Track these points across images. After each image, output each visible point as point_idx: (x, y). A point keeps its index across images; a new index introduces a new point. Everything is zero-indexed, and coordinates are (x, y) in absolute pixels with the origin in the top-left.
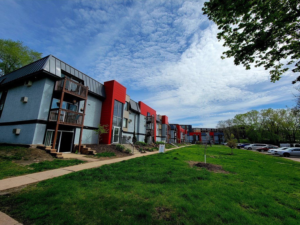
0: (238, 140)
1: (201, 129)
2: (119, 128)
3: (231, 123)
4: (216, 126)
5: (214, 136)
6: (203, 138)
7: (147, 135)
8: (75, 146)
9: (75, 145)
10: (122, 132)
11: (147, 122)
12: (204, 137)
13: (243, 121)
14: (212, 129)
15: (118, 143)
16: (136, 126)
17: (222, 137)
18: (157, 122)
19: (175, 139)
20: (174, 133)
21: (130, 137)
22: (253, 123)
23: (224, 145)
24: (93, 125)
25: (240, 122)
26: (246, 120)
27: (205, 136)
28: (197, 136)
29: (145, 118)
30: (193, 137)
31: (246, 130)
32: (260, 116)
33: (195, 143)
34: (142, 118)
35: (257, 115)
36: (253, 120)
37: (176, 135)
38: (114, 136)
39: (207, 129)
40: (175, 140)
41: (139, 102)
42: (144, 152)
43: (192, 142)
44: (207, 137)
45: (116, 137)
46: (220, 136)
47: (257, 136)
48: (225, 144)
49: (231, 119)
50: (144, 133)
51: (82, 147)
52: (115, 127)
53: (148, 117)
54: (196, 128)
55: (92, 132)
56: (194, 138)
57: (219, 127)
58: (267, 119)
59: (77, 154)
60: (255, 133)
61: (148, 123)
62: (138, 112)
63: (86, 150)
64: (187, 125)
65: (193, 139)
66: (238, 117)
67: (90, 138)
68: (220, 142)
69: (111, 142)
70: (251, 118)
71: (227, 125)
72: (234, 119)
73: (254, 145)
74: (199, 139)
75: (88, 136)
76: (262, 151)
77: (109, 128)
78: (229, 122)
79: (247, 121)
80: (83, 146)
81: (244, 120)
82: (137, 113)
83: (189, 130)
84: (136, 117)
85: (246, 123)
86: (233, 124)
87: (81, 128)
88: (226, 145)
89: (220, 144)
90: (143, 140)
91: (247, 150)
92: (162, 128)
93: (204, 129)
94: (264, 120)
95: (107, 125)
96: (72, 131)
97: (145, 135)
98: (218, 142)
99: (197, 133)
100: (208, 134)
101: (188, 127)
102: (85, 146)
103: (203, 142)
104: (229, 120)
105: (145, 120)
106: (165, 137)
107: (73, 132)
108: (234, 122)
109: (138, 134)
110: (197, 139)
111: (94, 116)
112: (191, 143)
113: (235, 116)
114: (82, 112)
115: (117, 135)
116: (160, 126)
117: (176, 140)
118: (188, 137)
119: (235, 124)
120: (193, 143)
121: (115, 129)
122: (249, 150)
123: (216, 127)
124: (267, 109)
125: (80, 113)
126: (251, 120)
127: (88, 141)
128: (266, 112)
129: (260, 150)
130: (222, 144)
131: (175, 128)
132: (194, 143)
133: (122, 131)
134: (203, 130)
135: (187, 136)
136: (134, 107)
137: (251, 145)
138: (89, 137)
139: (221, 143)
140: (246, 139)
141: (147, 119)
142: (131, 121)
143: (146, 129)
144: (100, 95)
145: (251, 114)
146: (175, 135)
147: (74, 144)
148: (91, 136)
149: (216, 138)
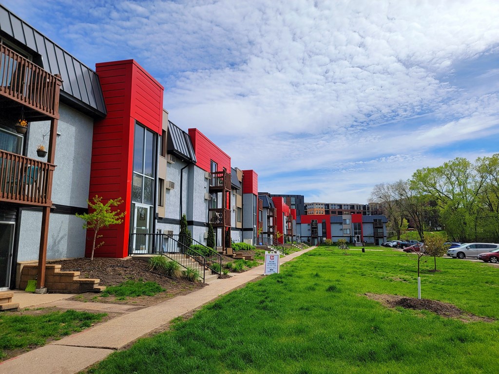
0: (420, 234)
1: (327, 205)
2: (148, 206)
3: (404, 190)
4: (369, 197)
5: (363, 223)
6: (335, 230)
7: (212, 227)
8: (22, 267)
9: (20, 264)
10: (156, 221)
11: (210, 187)
12: (338, 227)
13: (434, 186)
14: (352, 206)
15: (146, 252)
16: (184, 199)
17: (382, 228)
18: (234, 188)
19: (269, 233)
20: (269, 217)
21: (170, 234)
22: (457, 190)
23: (387, 246)
24: (72, 198)
25: (425, 188)
26: (441, 183)
27: (341, 223)
28: (320, 226)
29: (207, 176)
30: (310, 227)
31: (441, 209)
32: (475, 172)
33: (316, 242)
34: (200, 176)
35: (468, 171)
36: (457, 182)
37: (271, 224)
38: (135, 232)
39: (340, 206)
40: (269, 236)
41: (190, 130)
42: (225, 274)
43: (309, 240)
44: (344, 226)
45: (141, 235)
46: (377, 225)
47: (465, 223)
48: (391, 244)
49: (405, 180)
50: (204, 220)
51: (50, 269)
52: (137, 205)
53: (212, 173)
54: (313, 204)
55: (67, 222)
56: (312, 231)
57: (376, 200)
58: (488, 181)
59: (34, 293)
60: (462, 216)
61: (213, 191)
62: (191, 159)
63: (68, 280)
64: (292, 196)
65: (309, 234)
66: (422, 177)
67: (62, 241)
68: (377, 240)
69: (130, 252)
70: (454, 179)
71: (394, 196)
72: (411, 181)
73: (471, 246)
74: (326, 234)
75: (56, 235)
76: (494, 260)
77: (122, 208)
78: (400, 187)
79: (442, 185)
80: (53, 268)
81: (435, 183)
82: (187, 163)
83: (297, 207)
84: (183, 173)
85: (441, 191)
86: (410, 193)
87: (44, 210)
88: (394, 246)
89: (377, 244)
90: (202, 239)
91: (454, 258)
92: (242, 205)
93: (333, 206)
94: (482, 182)
95: (119, 201)
96: (10, 219)
97: (207, 225)
98: (372, 240)
99: (319, 218)
100: (347, 218)
101: (293, 201)
102: (60, 266)
103: (335, 240)
104: (401, 181)
105: (206, 184)
106: (251, 229)
107: (14, 223)
108: (412, 188)
109: (191, 223)
110: (320, 233)
111: (71, 171)
112: (304, 242)
113: (415, 174)
114: (44, 160)
115: (144, 228)
116: (239, 198)
117: (271, 236)
118: (299, 225)
119: (414, 193)
120: (310, 243)
121: (138, 210)
122: (459, 258)
123: (370, 200)
124: (491, 157)
125: (38, 162)
126: (452, 184)
127: (58, 251)
128: (487, 162)
129: (487, 259)
130: (382, 245)
131: (270, 204)
132: (313, 244)
133: (155, 217)
134: (330, 208)
135: (297, 224)
136: (180, 146)
137: (462, 247)
138: (60, 236)
139: (381, 241)
140: (437, 230)
141: (211, 182)
142: (172, 185)
143: (209, 210)
144: (89, 106)
145: (453, 167)
146: (269, 222)
147: (19, 260)
148: (65, 235)
149: (368, 230)
